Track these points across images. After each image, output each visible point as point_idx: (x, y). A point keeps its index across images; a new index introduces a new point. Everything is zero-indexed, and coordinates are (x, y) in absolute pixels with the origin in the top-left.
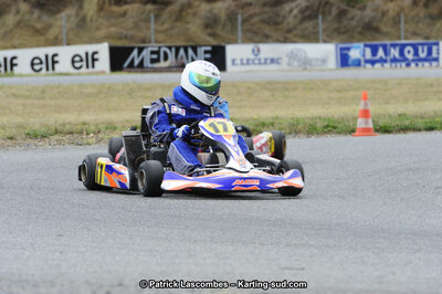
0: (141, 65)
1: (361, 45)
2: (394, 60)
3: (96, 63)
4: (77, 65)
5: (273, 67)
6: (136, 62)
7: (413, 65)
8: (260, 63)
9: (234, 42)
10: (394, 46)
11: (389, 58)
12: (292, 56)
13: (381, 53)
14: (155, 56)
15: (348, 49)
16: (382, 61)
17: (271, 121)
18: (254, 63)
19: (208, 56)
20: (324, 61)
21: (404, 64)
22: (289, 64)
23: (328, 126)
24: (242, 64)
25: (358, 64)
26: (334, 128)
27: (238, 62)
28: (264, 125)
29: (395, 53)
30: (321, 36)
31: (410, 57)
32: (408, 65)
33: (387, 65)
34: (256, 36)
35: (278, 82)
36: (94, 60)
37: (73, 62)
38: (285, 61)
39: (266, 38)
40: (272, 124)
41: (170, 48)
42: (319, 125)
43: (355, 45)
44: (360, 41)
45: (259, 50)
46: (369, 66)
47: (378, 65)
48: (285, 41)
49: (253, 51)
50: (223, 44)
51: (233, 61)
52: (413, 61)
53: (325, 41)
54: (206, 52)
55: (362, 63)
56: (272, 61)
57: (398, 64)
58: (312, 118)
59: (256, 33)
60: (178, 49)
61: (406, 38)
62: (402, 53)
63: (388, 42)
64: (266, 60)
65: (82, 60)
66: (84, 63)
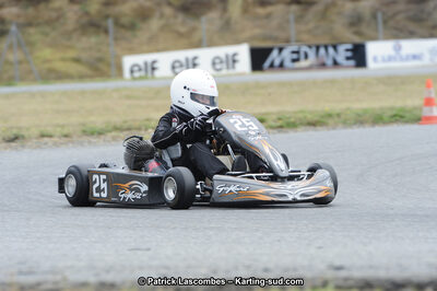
0: (281, 65)
3: (237, 65)
4: (218, 67)
5: (416, 63)
6: (277, 63)
12: (434, 51)
14: (295, 56)
19: (349, 54)
22: (432, 59)
23: (395, 116)
26: (402, 117)
36: (234, 61)
37: (214, 64)
38: (427, 57)
41: (310, 47)
45: (400, 47)
49: (395, 48)
50: (363, 41)
54: (347, 50)
60: (318, 48)
65: (221, 62)
66: (224, 65)
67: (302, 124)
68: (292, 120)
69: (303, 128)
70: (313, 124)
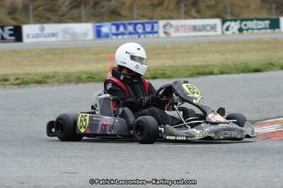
1: (109, 24)
2: (130, 33)
5: (53, 39)
7: (142, 36)
8: (45, 37)
9: (28, 23)
10: (130, 24)
11: (127, 32)
12: (65, 32)
13: (122, 29)
15: (101, 26)
16: (123, 34)
17: (52, 75)
18: (41, 37)
19: (11, 32)
20: (86, 34)
21: (136, 36)
22: (64, 37)
24: (33, 37)
25: (107, 36)
27: (31, 36)
28: (48, 77)
29: (130, 28)
30: (84, 19)
31: (140, 31)
32: (139, 36)
33: (126, 37)
34: (42, 19)
35: (56, 49)
38: (61, 35)
39: (48, 21)
40: (53, 77)
42: (84, 76)
43: (106, 24)
44: (108, 21)
45: (44, 28)
46: (114, 37)
47: (120, 37)
48: (61, 21)
49: (40, 29)
50: (20, 24)
51: (28, 35)
52: (142, 33)
53: (86, 22)
54: (10, 30)
55: (110, 35)
56: (53, 35)
57: (133, 36)
58: (80, 72)
59: (41, 17)
61: (138, 19)
62: (135, 29)
63: (126, 22)
64: (48, 34)
67: (32, 82)
68: (26, 80)
69: (34, 85)
70: (39, 82)
